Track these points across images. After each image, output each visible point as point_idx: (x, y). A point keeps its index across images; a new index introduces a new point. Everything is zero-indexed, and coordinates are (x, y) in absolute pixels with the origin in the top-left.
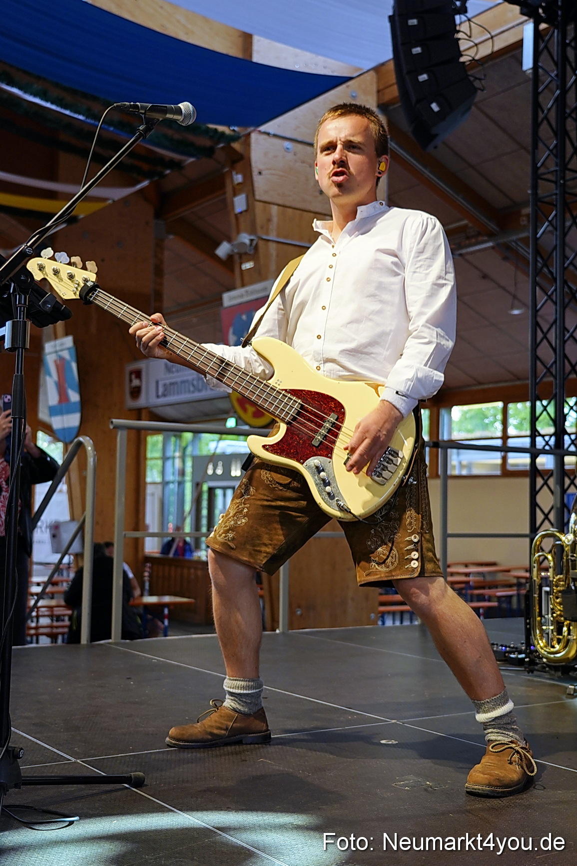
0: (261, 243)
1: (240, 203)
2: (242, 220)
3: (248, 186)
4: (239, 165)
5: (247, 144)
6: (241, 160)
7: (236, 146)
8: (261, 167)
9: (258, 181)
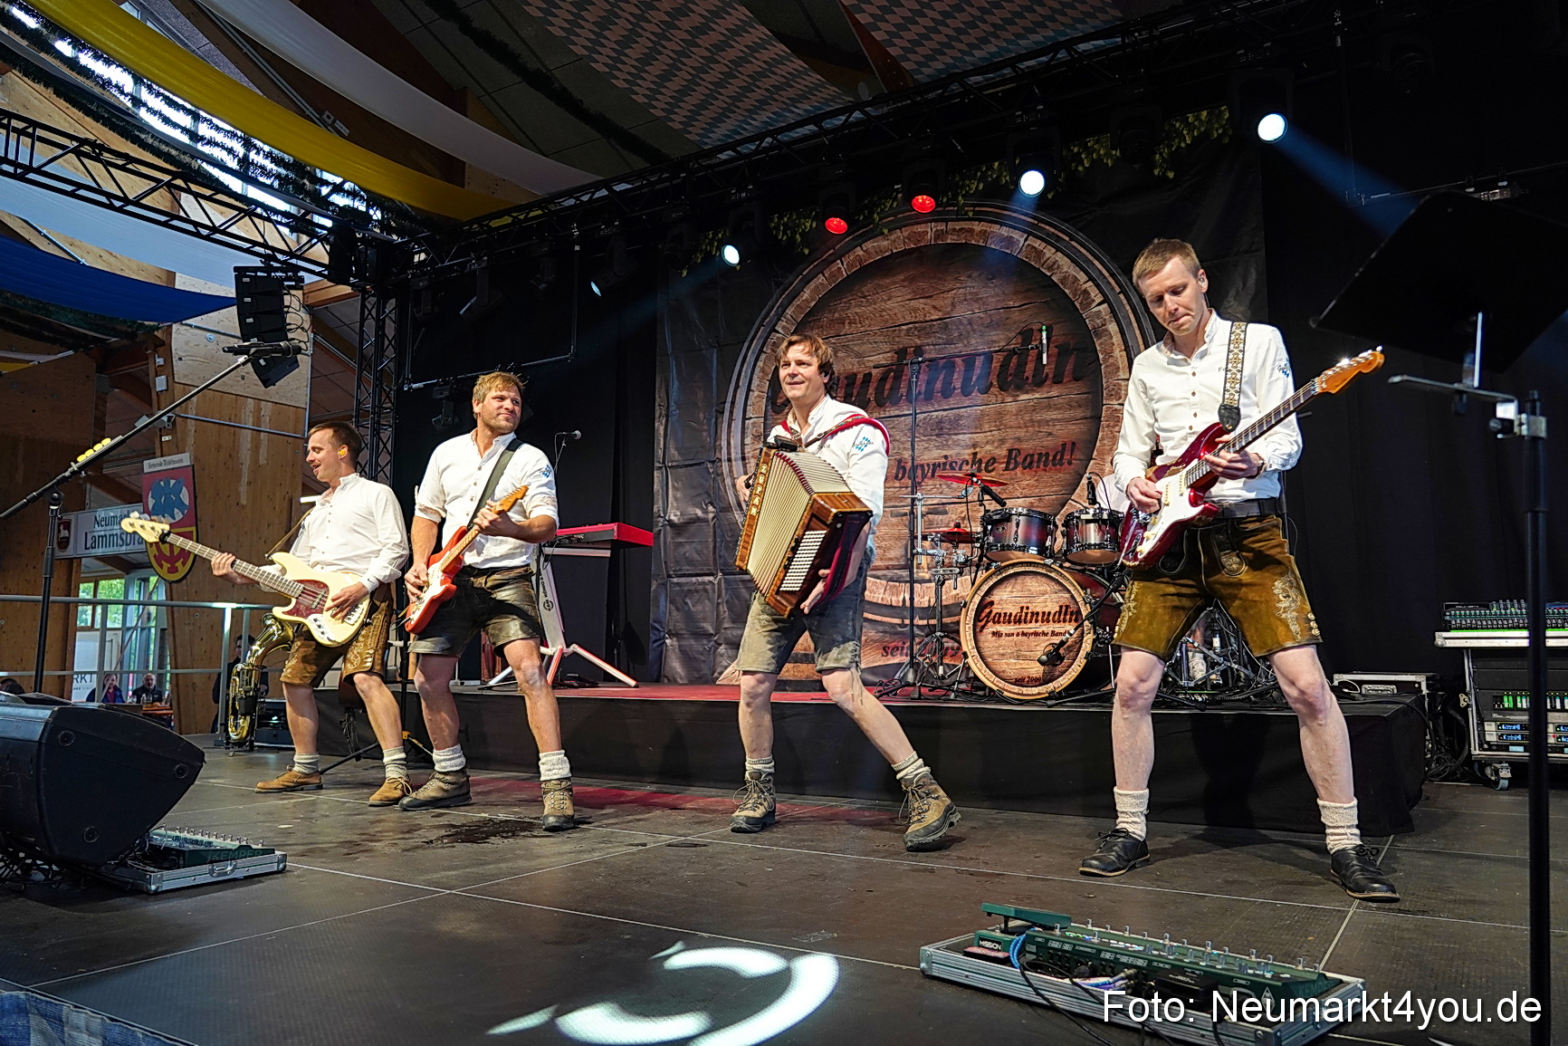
0: (178, 419)
1: (161, 383)
2: (162, 398)
3: (168, 369)
4: (161, 349)
5: (169, 331)
6: (164, 346)
7: (158, 334)
8: (182, 354)
9: (178, 367)
